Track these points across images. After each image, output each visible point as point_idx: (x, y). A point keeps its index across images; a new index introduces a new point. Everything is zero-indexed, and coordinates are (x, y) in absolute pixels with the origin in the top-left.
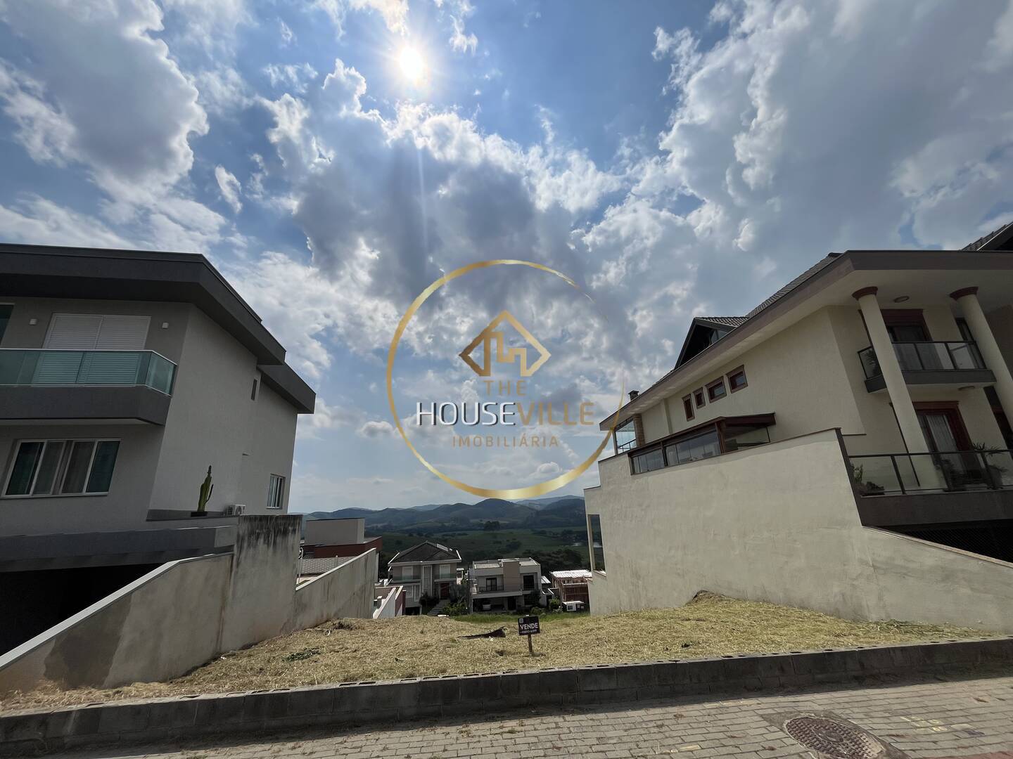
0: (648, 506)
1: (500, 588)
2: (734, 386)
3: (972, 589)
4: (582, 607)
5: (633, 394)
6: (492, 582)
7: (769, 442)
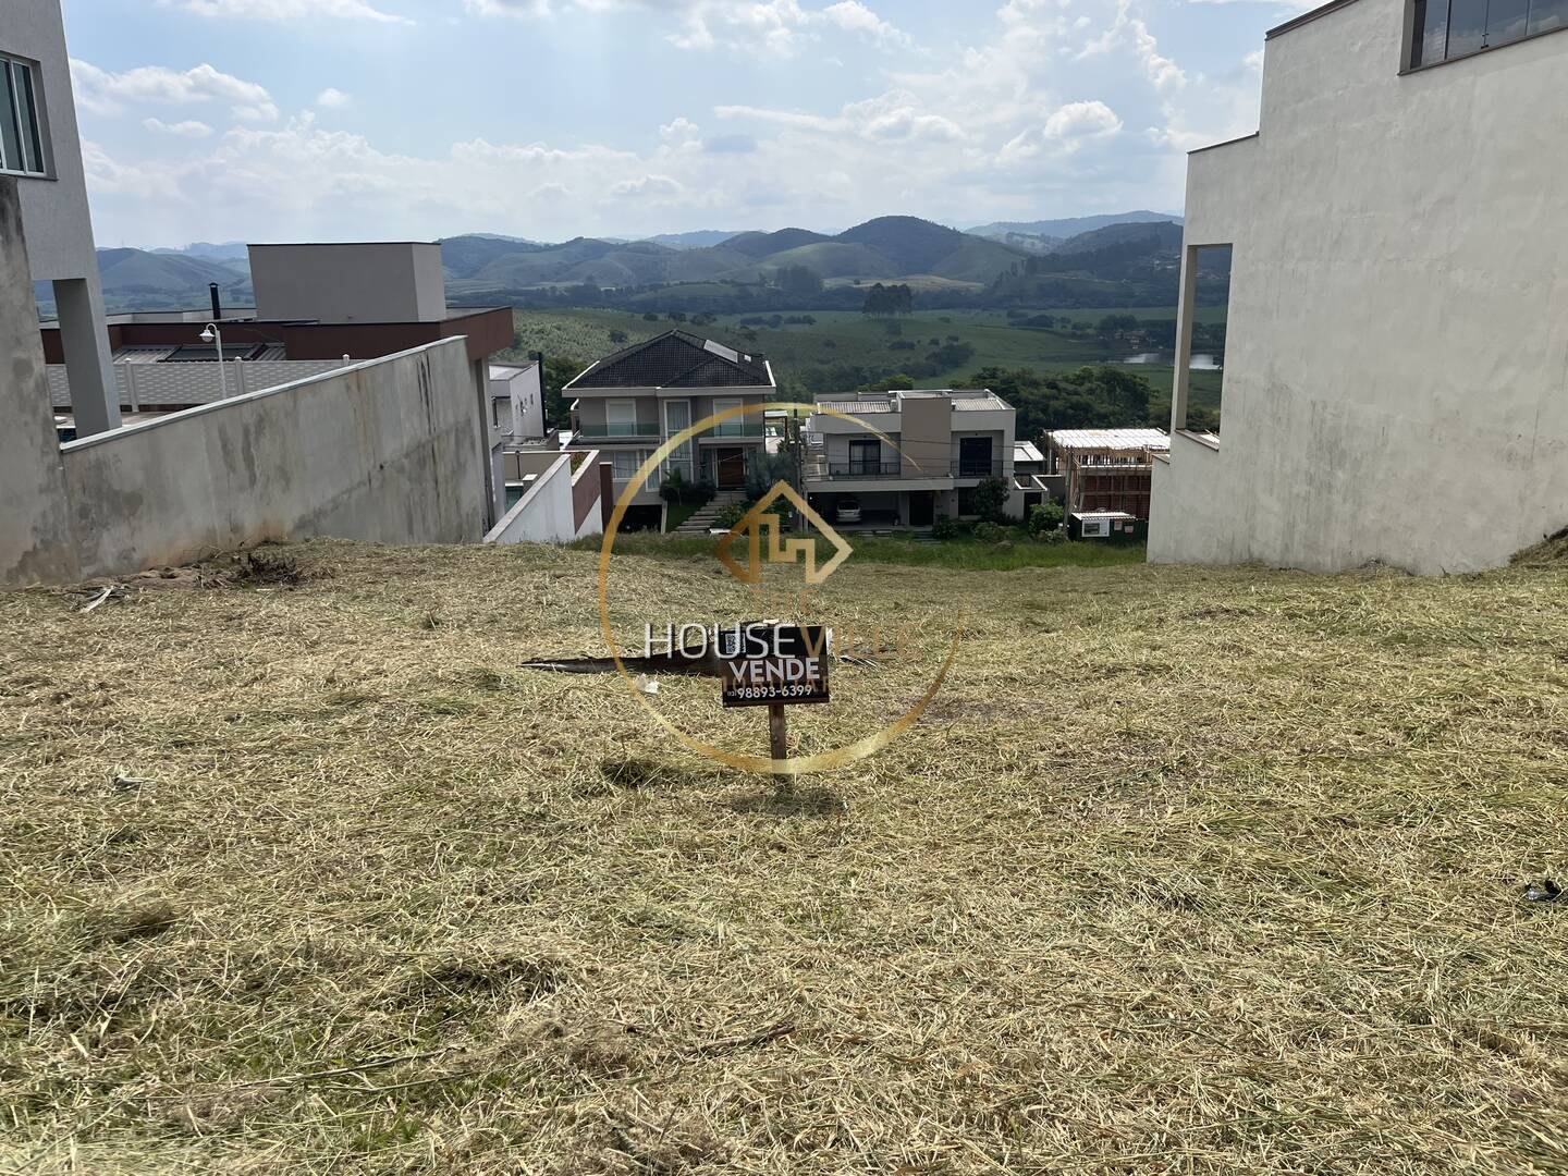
1: (891, 468)
4: (1129, 529)
6: (870, 452)
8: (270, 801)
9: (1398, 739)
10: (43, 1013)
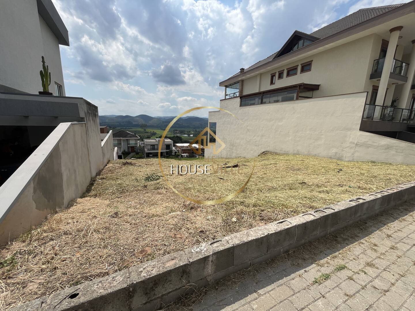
0: (246, 120)
1: (157, 149)
2: (302, 71)
3: (396, 152)
4: (188, 156)
5: (242, 70)
6: (153, 147)
7: (311, 98)
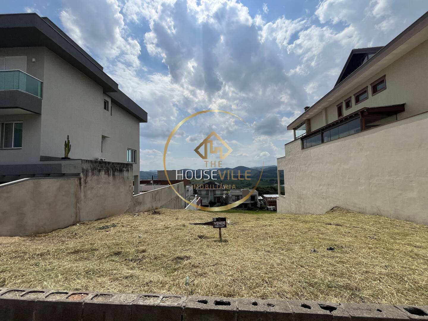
0: (309, 165)
2: (375, 92)
4: (274, 209)
5: (306, 108)
8: (157, 239)
9: (301, 234)
10: (131, 260)
